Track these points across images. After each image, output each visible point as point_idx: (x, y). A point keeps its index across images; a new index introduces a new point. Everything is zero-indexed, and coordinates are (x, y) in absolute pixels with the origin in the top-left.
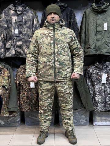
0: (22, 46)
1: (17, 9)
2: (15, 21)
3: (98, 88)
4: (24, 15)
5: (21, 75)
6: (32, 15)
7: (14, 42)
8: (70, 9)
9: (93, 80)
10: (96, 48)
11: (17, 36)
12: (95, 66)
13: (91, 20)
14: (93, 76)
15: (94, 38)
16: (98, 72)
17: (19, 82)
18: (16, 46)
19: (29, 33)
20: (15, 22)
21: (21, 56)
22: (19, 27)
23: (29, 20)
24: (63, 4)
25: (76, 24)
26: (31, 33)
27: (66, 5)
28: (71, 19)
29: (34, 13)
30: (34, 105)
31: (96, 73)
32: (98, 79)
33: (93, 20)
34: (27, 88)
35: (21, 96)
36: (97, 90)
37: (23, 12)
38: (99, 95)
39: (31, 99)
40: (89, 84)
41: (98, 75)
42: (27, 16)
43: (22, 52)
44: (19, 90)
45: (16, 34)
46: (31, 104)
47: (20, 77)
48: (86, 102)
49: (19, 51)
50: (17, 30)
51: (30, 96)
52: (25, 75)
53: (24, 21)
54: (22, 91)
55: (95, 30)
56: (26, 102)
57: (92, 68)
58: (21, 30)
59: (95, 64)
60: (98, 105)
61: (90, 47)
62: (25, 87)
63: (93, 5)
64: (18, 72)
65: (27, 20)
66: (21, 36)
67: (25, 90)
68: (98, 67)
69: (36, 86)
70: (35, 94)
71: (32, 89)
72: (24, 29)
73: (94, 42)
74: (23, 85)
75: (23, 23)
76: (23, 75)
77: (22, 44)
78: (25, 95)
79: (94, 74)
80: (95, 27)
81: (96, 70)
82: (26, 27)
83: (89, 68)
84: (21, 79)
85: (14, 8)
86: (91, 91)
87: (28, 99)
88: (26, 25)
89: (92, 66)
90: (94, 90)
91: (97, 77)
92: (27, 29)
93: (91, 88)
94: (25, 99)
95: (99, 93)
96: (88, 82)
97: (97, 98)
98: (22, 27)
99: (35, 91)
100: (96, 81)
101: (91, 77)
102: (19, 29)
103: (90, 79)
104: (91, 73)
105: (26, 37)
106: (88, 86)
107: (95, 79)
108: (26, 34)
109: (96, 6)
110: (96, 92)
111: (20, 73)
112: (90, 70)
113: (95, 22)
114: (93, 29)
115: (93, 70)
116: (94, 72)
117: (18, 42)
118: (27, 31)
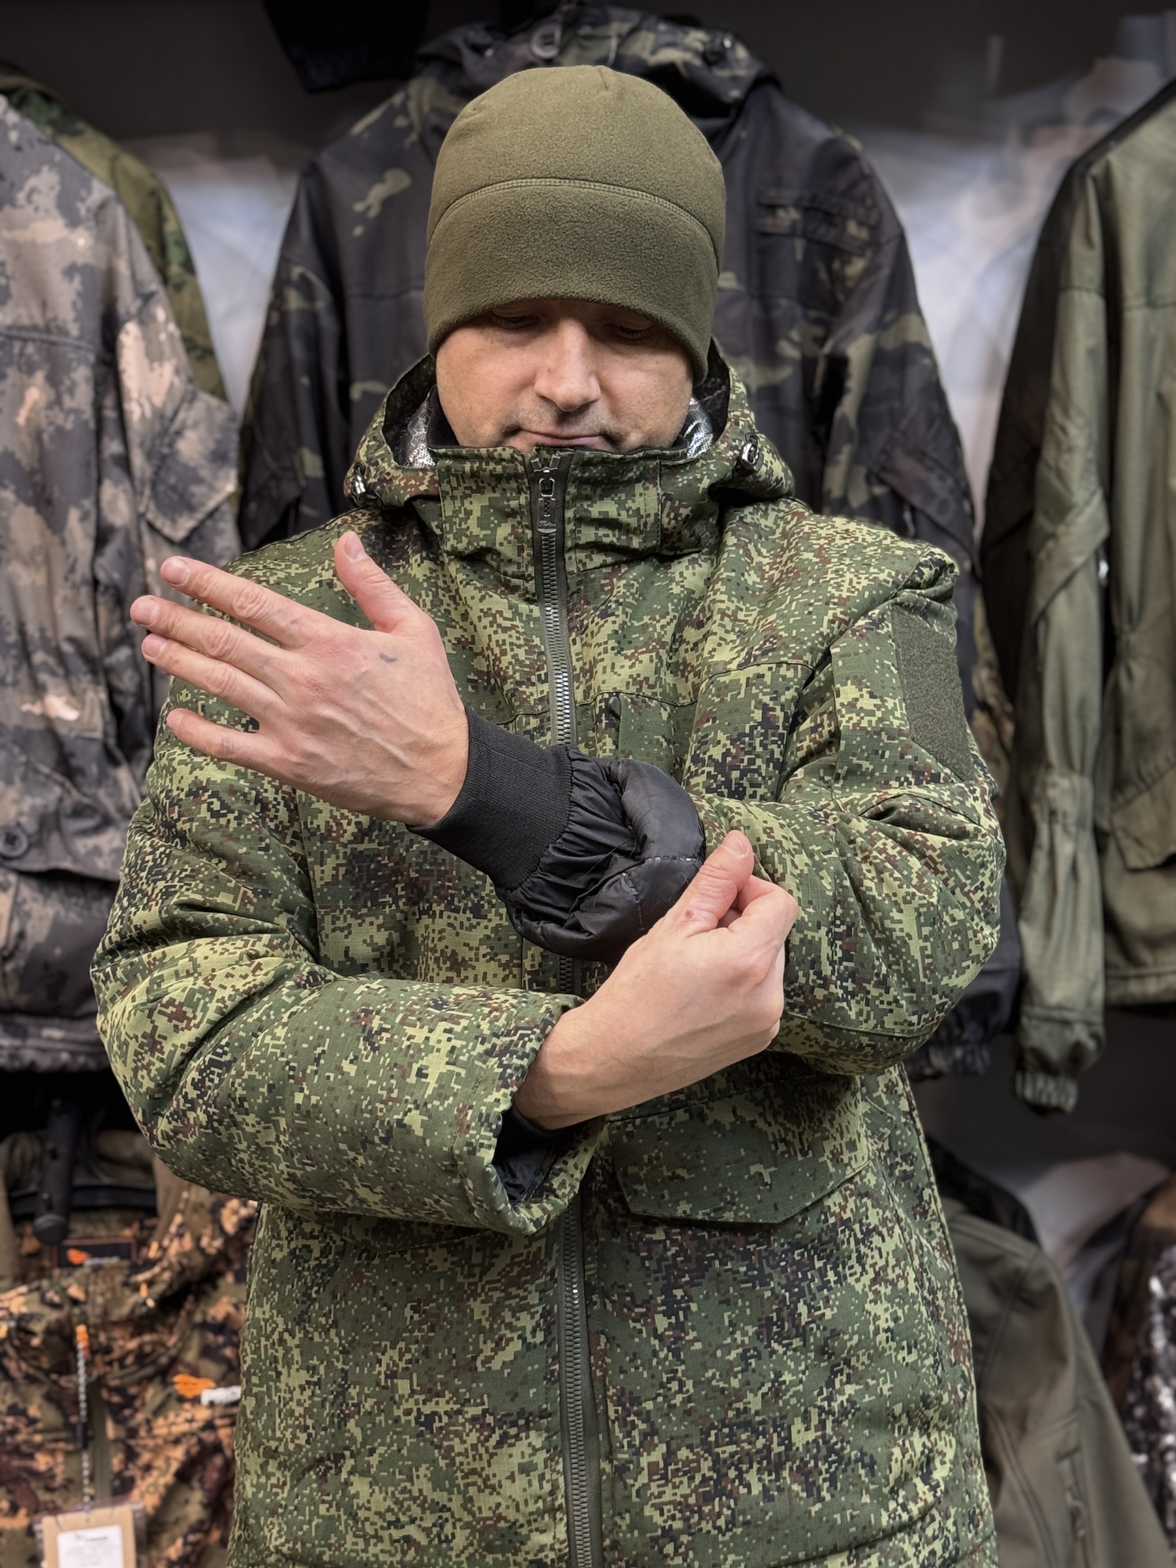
6: (82, 240)
8: (820, 133)
19: (26, 577)
23: (24, 334)
24: (687, 49)
25: (935, 406)
26: (75, 587)
27: (737, 61)
28: (824, 315)
29: (120, 211)
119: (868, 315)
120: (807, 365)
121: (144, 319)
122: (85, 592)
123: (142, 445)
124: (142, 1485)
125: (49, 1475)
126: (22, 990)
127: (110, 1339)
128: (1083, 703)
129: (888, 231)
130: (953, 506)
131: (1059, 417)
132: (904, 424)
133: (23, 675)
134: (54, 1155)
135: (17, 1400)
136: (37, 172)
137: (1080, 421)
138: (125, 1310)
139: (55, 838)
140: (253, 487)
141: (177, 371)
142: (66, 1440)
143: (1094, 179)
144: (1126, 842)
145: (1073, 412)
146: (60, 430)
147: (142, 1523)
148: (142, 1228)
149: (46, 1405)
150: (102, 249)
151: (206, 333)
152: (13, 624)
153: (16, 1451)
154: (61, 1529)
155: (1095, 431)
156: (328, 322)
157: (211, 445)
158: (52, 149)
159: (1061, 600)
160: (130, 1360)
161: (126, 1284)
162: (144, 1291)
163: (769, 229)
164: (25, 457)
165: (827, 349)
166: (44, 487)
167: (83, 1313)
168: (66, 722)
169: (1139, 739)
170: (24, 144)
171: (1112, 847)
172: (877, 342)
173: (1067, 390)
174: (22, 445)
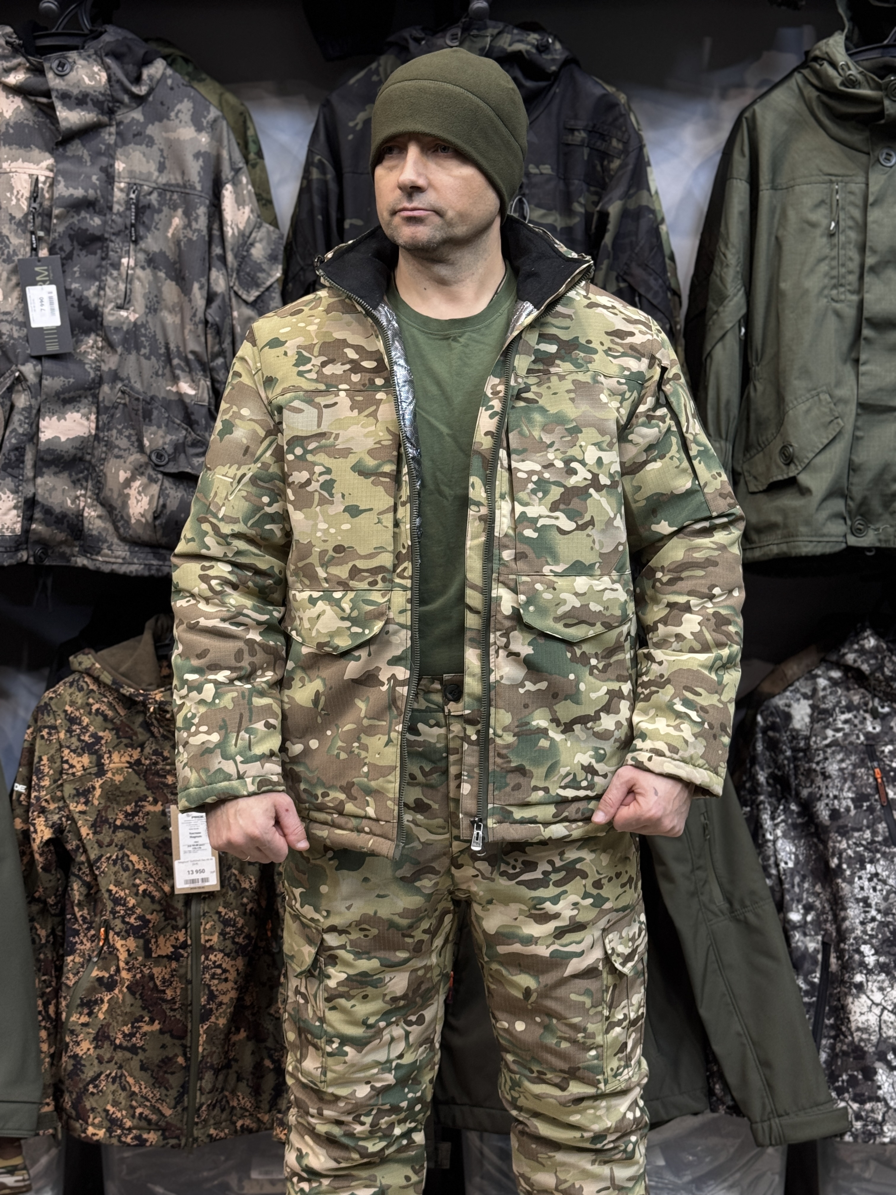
0: (100, 450)
1: (54, 82)
2: (35, 195)
3: (875, 898)
4: (123, 139)
5: (74, 760)
6: (204, 139)
7: (16, 418)
8: (598, 91)
9: (824, 814)
10: (858, 492)
11: (52, 348)
12: (847, 669)
13: (808, 202)
14: (826, 776)
15: (838, 384)
16: (872, 726)
17: (58, 830)
18: (29, 457)
19: (170, 319)
20: (33, 213)
21: (81, 561)
22: (66, 260)
23: (172, 189)
24: (528, 43)
25: (655, 240)
26: (195, 324)
27: (555, 50)
28: (598, 190)
29: (224, 123)
30: (208, 1076)
31: (859, 742)
32: (871, 809)
33: (828, 201)
34: (137, 894)
35: (70, 980)
36: (862, 923)
37: (119, 107)
38: (883, 976)
39: (175, 1010)
40: (779, 857)
41: (875, 764)
42: (155, 147)
43: (99, 517)
44: (53, 912)
45: (41, 329)
46: (180, 1060)
47: (70, 771)
48: (754, 1043)
49: (69, 502)
50: (53, 288)
51: (167, 977)
52: (116, 757)
53: (128, 202)
54: (80, 919)
55: (849, 306)
56: (120, 1047)
57: (816, 683)
58: (94, 289)
59: (847, 644)
60: (873, 1081)
61: (791, 475)
62: (112, 887)
63: (828, 50)
64: (49, 720)
65: (150, 193)
66: (92, 357)
67: (114, 918)
68: (877, 679)
69: (236, 872)
70: (220, 956)
71: (193, 907)
72: (122, 286)
73: (838, 424)
74: (93, 857)
75: (113, 221)
76: (96, 752)
77: (92, 439)
78: (113, 969)
79: (833, 753)
80: (844, 277)
81: (849, 708)
82: (146, 265)
83: (785, 690)
84: (74, 792)
85: (19, 64)
86: (807, 931)
87: (149, 1012)
88: (142, 245)
89: (817, 667)
90: (835, 916)
91: (862, 786)
92: (149, 283)
93: (805, 896)
94: (109, 1011)
95: (888, 954)
96: (769, 837)
97: (870, 1008)
98: (100, 266)
99: (226, 922)
100: (858, 827)
101: (799, 785)
102: (71, 283)
103: (787, 802)
104: (807, 738)
105: (138, 360)
106: (774, 871)
107: (844, 803)
108: (145, 335)
109: (861, 69)
110: (855, 938)
111: (71, 736)
112: (789, 706)
113: (850, 228)
114: (826, 297)
115: (823, 706)
116: (838, 730)
117: (55, 418)
118: (146, 307)
119: (620, 190)
120: (588, 216)
121: (235, 183)
122: (201, 327)
123: (232, 250)
126: (164, 535)
128: (728, 402)
129: (634, 144)
131: (723, 249)
132: (637, 249)
133: (167, 371)
135: (157, 747)
136: (181, 101)
137: (733, 250)
139: (182, 456)
140: (290, 275)
141: (252, 211)
143: (748, 120)
144: (749, 478)
145: (730, 246)
146: (190, 240)
150: (215, 143)
151: (268, 192)
152: (163, 344)
153: (157, 774)
155: (741, 256)
156: (333, 186)
157: (269, 251)
158: (189, 89)
159: (719, 346)
163: (570, 142)
164: (171, 255)
165: (598, 208)
166: (181, 271)
168: (189, 396)
169: (759, 423)
170: (175, 86)
171: (742, 481)
172: (624, 205)
173: (728, 234)
174: (170, 248)
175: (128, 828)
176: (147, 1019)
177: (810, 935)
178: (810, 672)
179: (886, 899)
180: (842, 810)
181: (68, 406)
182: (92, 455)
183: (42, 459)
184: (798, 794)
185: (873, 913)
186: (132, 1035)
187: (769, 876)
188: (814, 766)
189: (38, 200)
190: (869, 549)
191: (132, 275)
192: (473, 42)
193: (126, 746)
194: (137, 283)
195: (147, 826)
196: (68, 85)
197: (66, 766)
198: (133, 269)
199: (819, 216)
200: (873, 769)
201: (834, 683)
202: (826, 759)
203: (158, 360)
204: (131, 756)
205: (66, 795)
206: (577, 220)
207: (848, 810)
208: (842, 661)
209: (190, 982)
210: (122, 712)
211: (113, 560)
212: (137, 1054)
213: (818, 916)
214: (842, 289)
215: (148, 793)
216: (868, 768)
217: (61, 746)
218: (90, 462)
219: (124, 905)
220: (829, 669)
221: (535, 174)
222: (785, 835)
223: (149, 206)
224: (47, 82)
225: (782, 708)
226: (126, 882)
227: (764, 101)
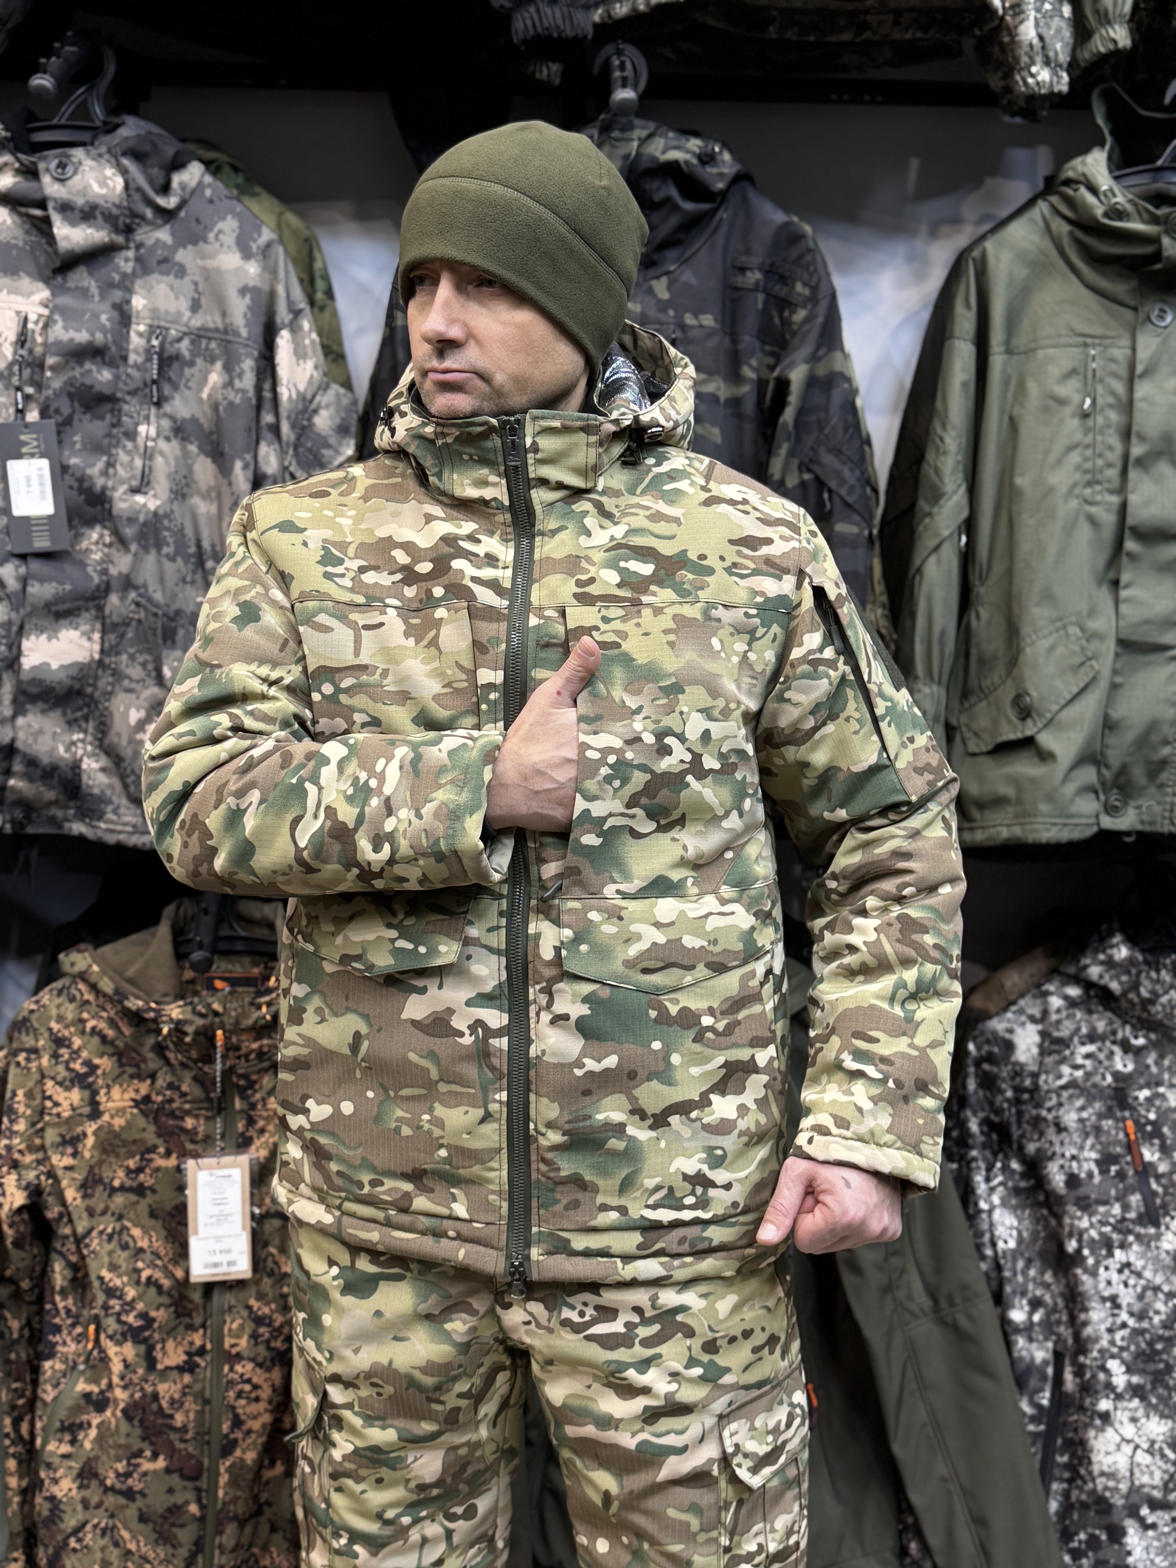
0: (105, 681)
1: (51, 187)
2: (23, 339)
3: (1127, 1297)
4: (144, 266)
5: (60, 1095)
6: (253, 269)
8: (778, 218)
9: (1058, 1180)
10: (1115, 758)
11: (42, 543)
12: (1088, 985)
13: (1055, 371)
14: (1060, 1129)
15: (1092, 613)
16: (1123, 1064)
17: (35, 1192)
18: (7, 689)
19: (203, 508)
20: (20, 363)
21: (78, 828)
22: (64, 426)
23: (209, 334)
24: (687, 151)
25: (850, 418)
27: (723, 162)
28: (775, 349)
29: (280, 250)
30: (231, 1529)
31: (1105, 1084)
32: (1121, 1175)
33: (1081, 370)
34: (138, 1283)
35: (48, 1393)
36: (1110, 1331)
37: (139, 225)
38: (1136, 1402)
39: (186, 1441)
40: (997, 1233)
41: (1127, 1114)
42: (187, 280)
43: (103, 770)
44: (28, 1298)
45: (26, 519)
46: (193, 1508)
47: (55, 1111)
48: (965, 1492)
49: (61, 749)
50: (44, 463)
51: (177, 1396)
52: (116, 1092)
53: (148, 351)
54: (63, 1313)
55: (1108, 511)
56: (112, 1489)
57: (1046, 1003)
58: (100, 465)
59: (1089, 952)
60: (1121, 1544)
61: (1028, 733)
62: (106, 1274)
63: (1086, 170)
64: (28, 1041)
65: (179, 340)
66: (97, 556)
67: (107, 1315)
68: (1131, 1002)
69: (273, 1250)
70: (250, 1366)
71: (216, 1297)
72: (138, 463)
73: (1092, 667)
74: (80, 1230)
75: (128, 375)
76: (89, 1086)
77: (94, 666)
78: (104, 1382)
79: (1071, 1097)
80: (1101, 471)
81: (1092, 1037)
82: (171, 435)
83: (1005, 1009)
84: (58, 1139)
85: (6, 164)
86: (1034, 1335)
87: (152, 1444)
88: (167, 408)
89: (1049, 981)
90: (1072, 1319)
91: (1109, 1144)
92: (176, 459)
93: (1031, 1286)
94: (100, 1440)
95: (1142, 1372)
96: (983, 1205)
97: (1118, 1447)
98: (109, 435)
99: (259, 1321)
100: (1104, 1198)
101: (1022, 1136)
102: (69, 457)
103: (1007, 1158)
104: (1035, 1076)
105: (159, 562)
106: (989, 1252)
107: (1086, 1166)
108: (168, 529)
109: (1130, 196)
110: (1101, 1351)
111: (57, 1063)
112: (1011, 1031)
113: (1110, 406)
114: (1077, 497)
115: (1056, 1034)
116: (1076, 1067)
117: (44, 637)
118: (171, 491)
119: (805, 351)
120: (761, 384)
121: (294, 328)
123: (288, 418)
124: (257, 1143)
125: (194, 1132)
127: (239, 1041)
128: (943, 634)
129: (824, 292)
130: (858, 490)
131: (939, 430)
132: (827, 430)
133: (199, 577)
134: (206, 912)
135: (173, 1079)
136: (223, 219)
137: (953, 433)
138: (250, 1022)
141: (316, 367)
142: (206, 1109)
143: (974, 260)
144: (968, 735)
145: (949, 426)
146: (231, 404)
147: (256, 1168)
148: (266, 968)
149: (194, 1084)
150: (267, 276)
151: (340, 343)
152: (193, 540)
153: (172, 1114)
154: (199, 1168)
155: (964, 440)
157: (338, 421)
158: (234, 202)
159: (932, 560)
160: (252, 1056)
161: (252, 1004)
162: (264, 1009)
163: (740, 285)
164: (206, 422)
165: (776, 374)
166: (218, 444)
167: (222, 1022)
169: (982, 662)
170: (215, 198)
171: (958, 739)
172: (811, 370)
173: (946, 410)
174: (205, 413)
175: (130, 1190)
176: (148, 1453)
177: (1038, 1341)
178: (1038, 986)
179: (1141, 1297)
180: (1083, 1175)
181: (63, 622)
182: (94, 686)
183: (24, 693)
184: (1021, 1148)
185: (1124, 1316)
186: (128, 1475)
187: (983, 1257)
188: (1044, 1113)
189: (27, 345)
190: (1128, 834)
191: (153, 448)
192: (615, 147)
193: (132, 1077)
194: (159, 460)
195: (157, 1187)
196: (70, 192)
197: (48, 1104)
198: (154, 440)
199: (1069, 390)
200: (1124, 1120)
201: (1072, 1003)
202: (1060, 1105)
203: (186, 562)
204: (137, 1091)
205: (48, 1142)
206: (746, 389)
207: (1090, 1175)
208: (1083, 975)
209: (207, 1402)
210: (127, 1031)
211: (119, 828)
212: (133, 1500)
213: (1048, 1315)
214: (1098, 488)
215: (159, 1141)
216: (1117, 1120)
217: (43, 1076)
218: (91, 696)
219: (120, 1298)
220: (1064, 984)
221: (693, 327)
222: (1004, 1204)
223: (177, 357)
224: (41, 189)
225: (1001, 1033)
226: (124, 1265)
227: (998, 236)
